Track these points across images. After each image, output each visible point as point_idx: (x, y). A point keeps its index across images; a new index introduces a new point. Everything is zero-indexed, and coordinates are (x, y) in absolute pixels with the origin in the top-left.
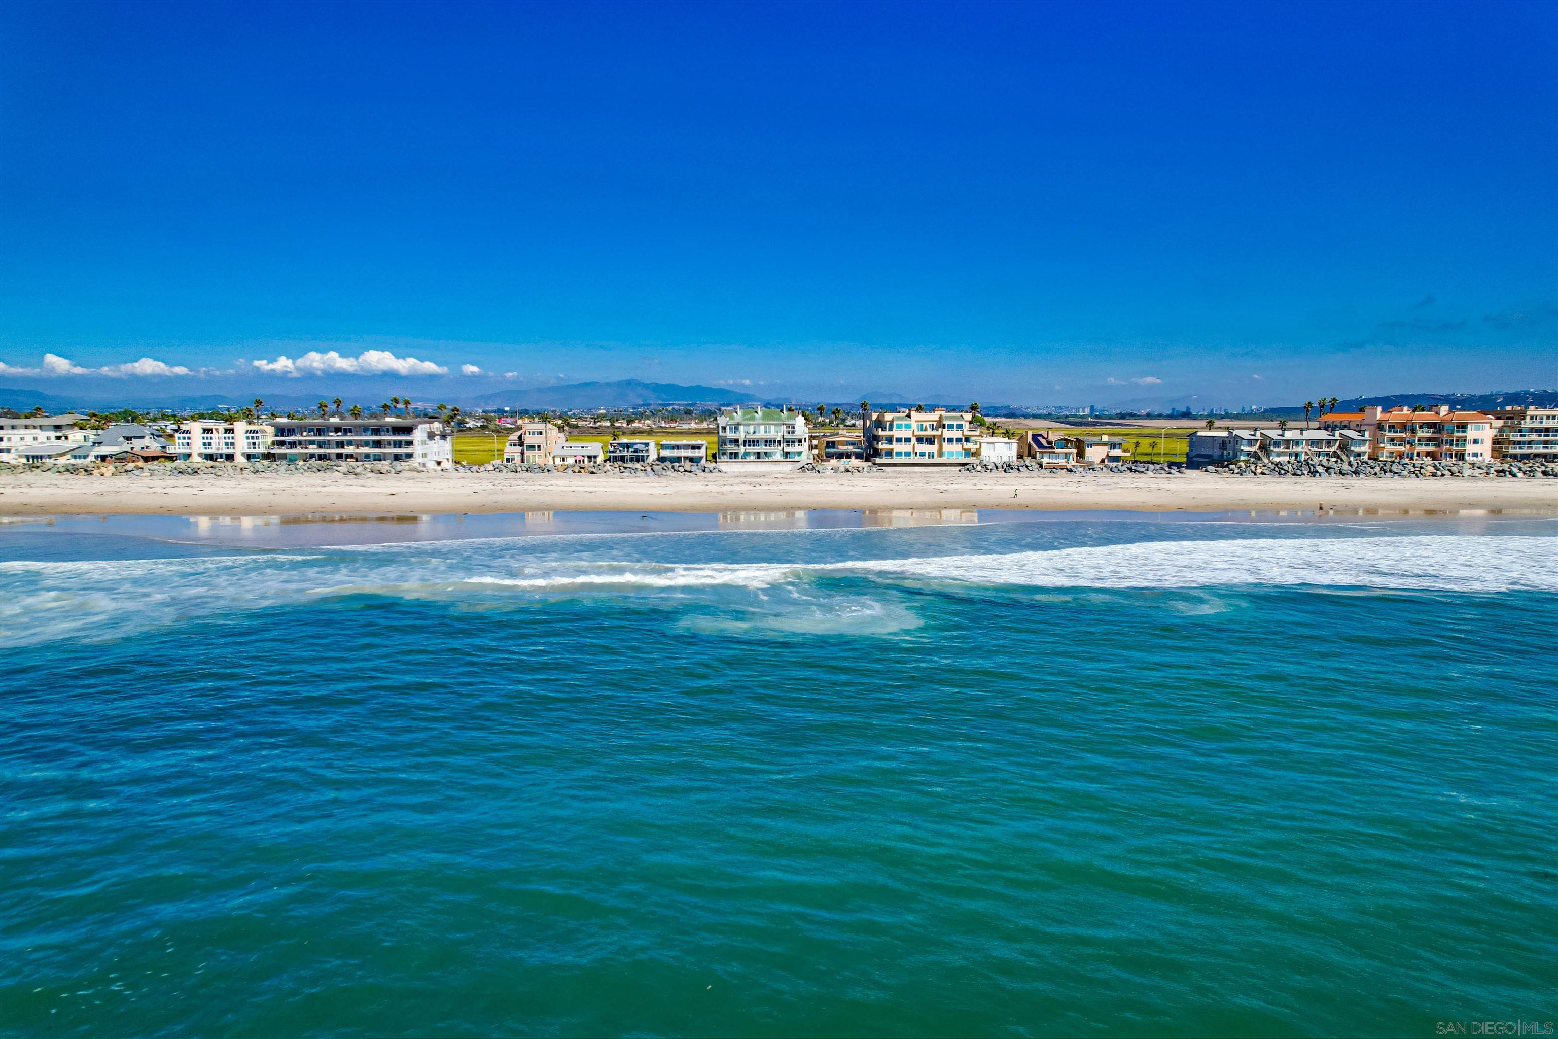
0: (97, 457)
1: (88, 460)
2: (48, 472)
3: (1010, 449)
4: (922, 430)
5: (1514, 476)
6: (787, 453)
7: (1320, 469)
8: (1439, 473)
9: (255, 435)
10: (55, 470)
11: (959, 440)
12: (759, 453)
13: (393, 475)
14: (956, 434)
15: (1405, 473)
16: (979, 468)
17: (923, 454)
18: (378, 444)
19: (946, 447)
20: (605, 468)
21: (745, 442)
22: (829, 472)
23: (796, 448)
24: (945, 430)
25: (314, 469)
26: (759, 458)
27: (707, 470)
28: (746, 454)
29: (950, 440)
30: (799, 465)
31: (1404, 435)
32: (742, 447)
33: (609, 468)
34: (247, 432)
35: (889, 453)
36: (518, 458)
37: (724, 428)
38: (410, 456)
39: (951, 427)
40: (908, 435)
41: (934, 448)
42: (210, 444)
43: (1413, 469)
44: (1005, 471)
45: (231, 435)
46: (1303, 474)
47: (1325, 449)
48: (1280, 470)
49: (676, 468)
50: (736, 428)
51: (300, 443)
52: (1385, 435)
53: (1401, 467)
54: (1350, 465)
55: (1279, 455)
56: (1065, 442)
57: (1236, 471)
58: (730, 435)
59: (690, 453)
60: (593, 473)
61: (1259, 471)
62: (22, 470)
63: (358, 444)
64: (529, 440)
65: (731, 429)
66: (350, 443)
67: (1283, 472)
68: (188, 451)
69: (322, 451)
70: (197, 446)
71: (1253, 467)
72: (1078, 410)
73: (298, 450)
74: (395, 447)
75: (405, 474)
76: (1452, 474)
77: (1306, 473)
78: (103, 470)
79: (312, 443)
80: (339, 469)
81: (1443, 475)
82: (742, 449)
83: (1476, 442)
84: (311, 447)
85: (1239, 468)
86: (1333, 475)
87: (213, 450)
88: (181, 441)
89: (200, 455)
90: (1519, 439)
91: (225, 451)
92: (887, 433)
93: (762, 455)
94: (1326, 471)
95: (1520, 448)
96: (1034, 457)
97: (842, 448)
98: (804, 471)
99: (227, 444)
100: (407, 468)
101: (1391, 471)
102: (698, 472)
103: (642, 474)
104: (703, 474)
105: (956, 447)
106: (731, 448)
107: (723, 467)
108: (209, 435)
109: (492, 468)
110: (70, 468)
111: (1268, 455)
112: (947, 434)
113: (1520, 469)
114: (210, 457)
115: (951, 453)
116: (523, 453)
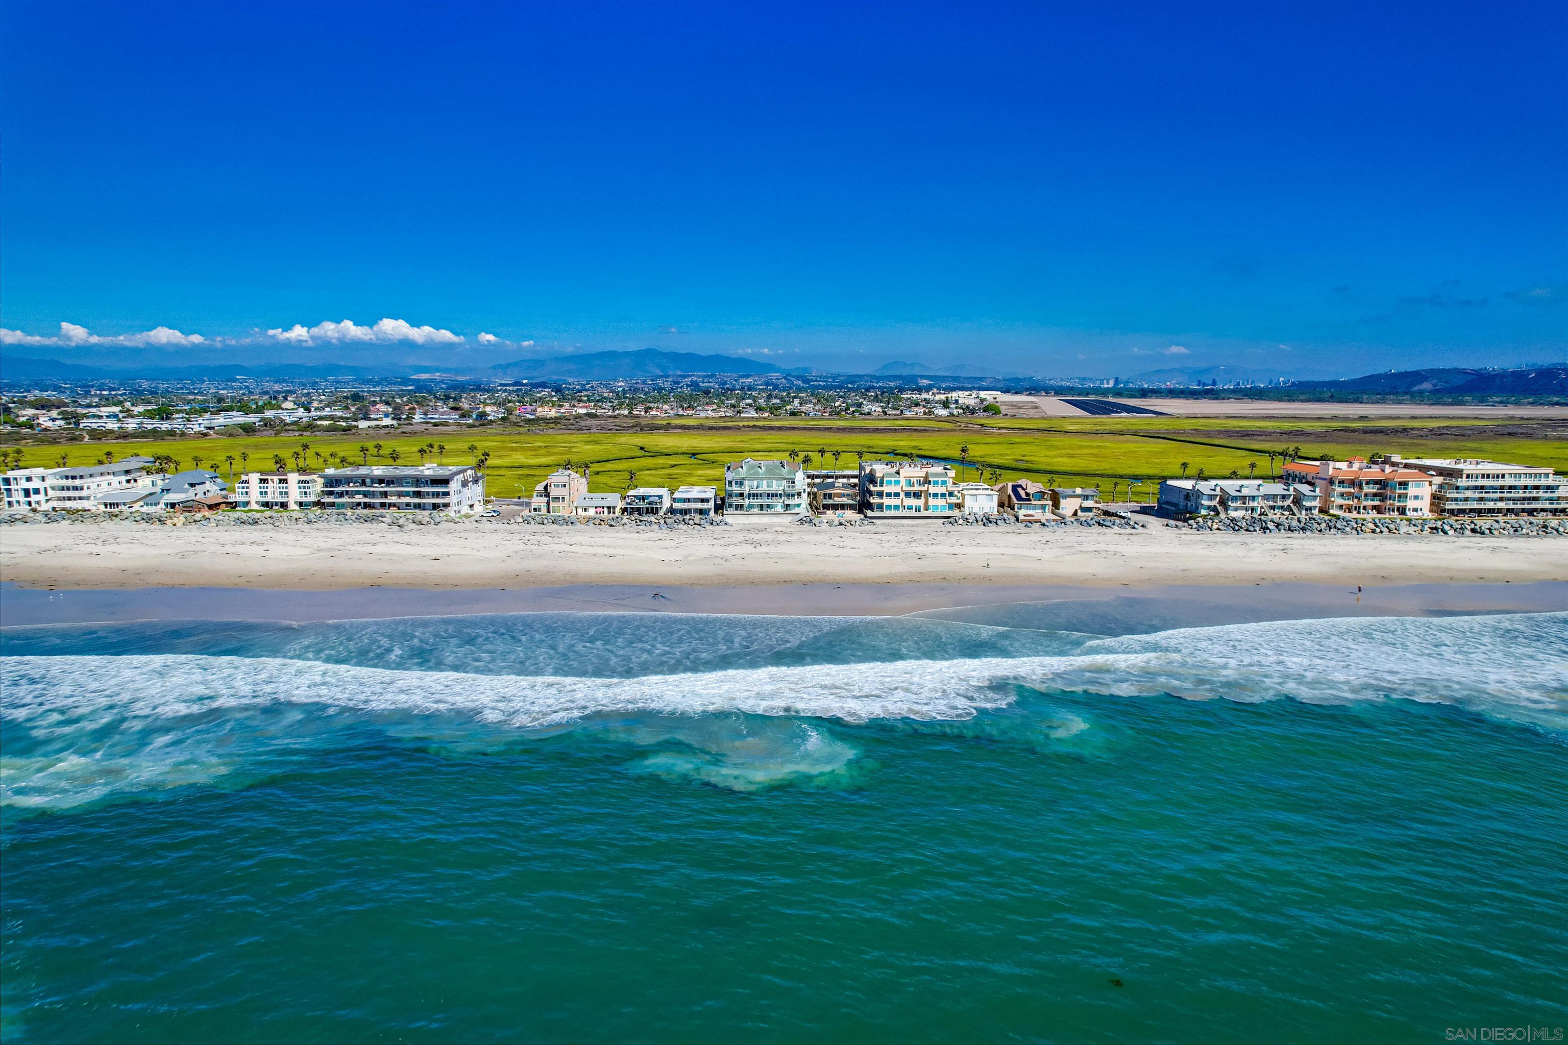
0: (166, 505)
1: (159, 507)
2: (126, 521)
3: (992, 500)
4: (910, 486)
5: (1446, 533)
6: (788, 505)
7: (1271, 525)
8: (1378, 530)
9: (306, 485)
10: (133, 519)
11: (943, 495)
12: (762, 506)
13: (432, 526)
14: (940, 490)
15: (1348, 529)
16: (961, 521)
17: (910, 508)
18: (418, 494)
19: (932, 501)
20: (623, 522)
21: (749, 495)
22: (825, 526)
23: (796, 500)
24: (931, 486)
25: (362, 520)
26: (762, 509)
27: (714, 523)
28: (751, 506)
29: (935, 495)
30: (799, 517)
31: (1352, 491)
32: (747, 500)
33: (626, 521)
34: (299, 482)
35: (880, 507)
36: (544, 509)
37: (730, 482)
38: (446, 505)
39: (936, 483)
40: (897, 489)
41: (921, 502)
42: (266, 493)
43: (1355, 526)
44: (984, 525)
45: (285, 485)
46: (1255, 531)
47: (1280, 503)
48: (1234, 526)
49: (687, 521)
50: (741, 483)
51: (347, 492)
52: (1334, 490)
53: (1345, 523)
54: (1299, 521)
55: (1236, 509)
56: (1041, 495)
57: (1195, 526)
58: (736, 489)
59: (699, 506)
60: (612, 526)
61: (1215, 526)
62: (103, 519)
63: (400, 494)
64: (554, 492)
65: (736, 483)
66: (393, 494)
67: (1237, 528)
68: (247, 499)
69: (367, 500)
70: (255, 496)
71: (1209, 524)
72: (1102, 381)
73: (345, 499)
74: (433, 497)
75: (444, 525)
76: (1390, 531)
77: (1258, 529)
78: (175, 520)
79: (358, 493)
80: (384, 519)
81: (1381, 532)
82: (747, 501)
83: (1416, 497)
84: (357, 496)
85: (1197, 523)
86: (1282, 531)
87: (269, 498)
88: (241, 490)
89: (257, 503)
90: (1456, 495)
91: (280, 499)
92: (878, 488)
93: (765, 507)
94: (1277, 527)
95: (1457, 504)
96: (1013, 509)
97: (838, 500)
98: (802, 524)
99: (281, 493)
100: (445, 518)
101: (1335, 527)
102: (706, 525)
103: (655, 527)
104: (711, 527)
105: (941, 502)
106: (736, 501)
107: (728, 519)
108: (265, 485)
109: (521, 520)
110: (145, 517)
111: (1226, 509)
112: (932, 489)
113: (1451, 526)
114: (266, 505)
115: (936, 507)
116: (548, 504)
